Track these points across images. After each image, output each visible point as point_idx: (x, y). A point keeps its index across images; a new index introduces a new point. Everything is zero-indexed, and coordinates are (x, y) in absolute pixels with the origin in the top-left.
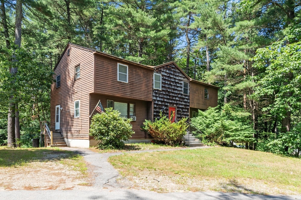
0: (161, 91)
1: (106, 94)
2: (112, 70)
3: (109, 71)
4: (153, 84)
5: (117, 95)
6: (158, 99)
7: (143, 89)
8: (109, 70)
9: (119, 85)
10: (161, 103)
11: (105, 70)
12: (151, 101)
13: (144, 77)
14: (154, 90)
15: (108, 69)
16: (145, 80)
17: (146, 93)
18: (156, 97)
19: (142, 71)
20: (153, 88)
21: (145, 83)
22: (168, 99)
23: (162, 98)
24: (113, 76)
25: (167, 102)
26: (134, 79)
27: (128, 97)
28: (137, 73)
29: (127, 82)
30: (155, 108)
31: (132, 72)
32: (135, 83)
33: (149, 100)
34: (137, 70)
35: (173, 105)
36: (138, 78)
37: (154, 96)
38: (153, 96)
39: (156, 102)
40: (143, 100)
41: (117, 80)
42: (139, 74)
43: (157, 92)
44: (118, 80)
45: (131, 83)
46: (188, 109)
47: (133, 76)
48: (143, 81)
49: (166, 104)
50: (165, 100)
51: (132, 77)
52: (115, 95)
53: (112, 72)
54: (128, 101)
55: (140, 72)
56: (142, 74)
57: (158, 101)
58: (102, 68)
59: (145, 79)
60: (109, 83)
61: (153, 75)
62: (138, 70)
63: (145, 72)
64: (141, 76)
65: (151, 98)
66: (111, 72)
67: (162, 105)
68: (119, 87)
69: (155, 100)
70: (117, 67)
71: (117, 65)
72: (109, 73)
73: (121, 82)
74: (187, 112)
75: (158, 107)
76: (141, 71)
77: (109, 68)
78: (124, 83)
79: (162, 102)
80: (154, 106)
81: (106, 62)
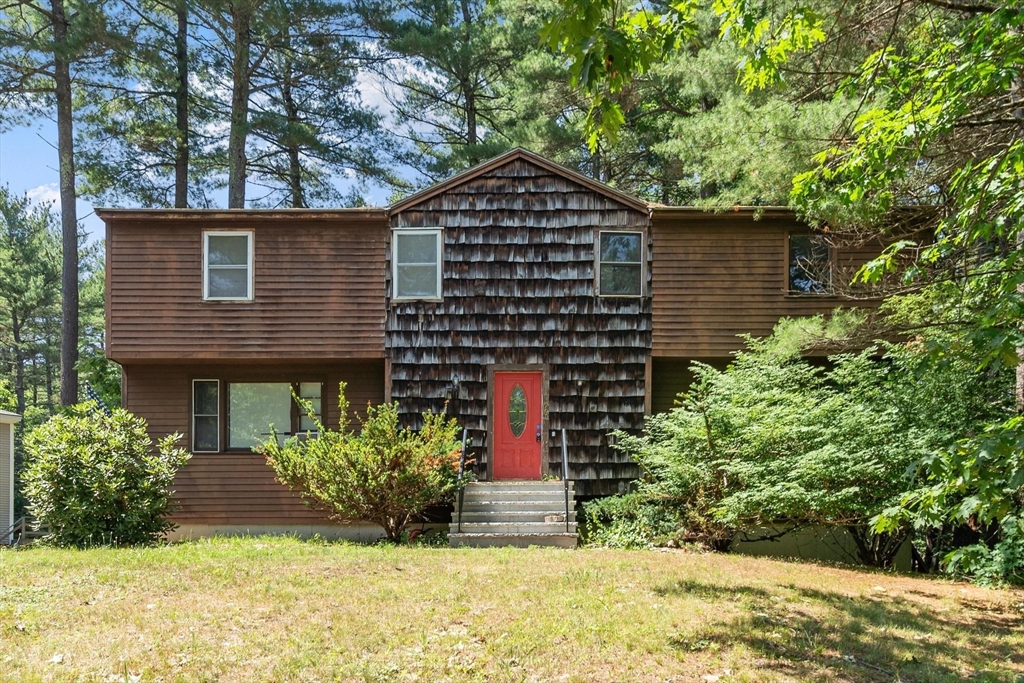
0: (438, 305)
1: (154, 356)
2: (178, 265)
3: (169, 272)
4: (389, 282)
5: (201, 356)
6: (421, 342)
7: (330, 314)
8: (168, 265)
9: (209, 314)
10: (435, 360)
11: (149, 272)
12: (379, 356)
13: (339, 259)
14: (391, 309)
15: (162, 265)
16: (343, 272)
17: (349, 328)
18: (408, 334)
19: (326, 239)
20: (388, 299)
21: (344, 287)
22: (485, 335)
23: (445, 334)
24: (185, 286)
25: (480, 352)
26: (286, 279)
27: (255, 356)
28: (299, 252)
29: (250, 297)
30: (399, 385)
31: (274, 252)
32: (289, 293)
33: (364, 356)
34: (299, 239)
35: (523, 361)
36: (305, 272)
37: (398, 333)
38: (389, 333)
39: (409, 359)
40: (332, 356)
41: (201, 297)
42: (312, 252)
43: (411, 315)
44: (206, 297)
45: (269, 298)
46: (642, 367)
47: (279, 265)
48: (333, 280)
49: (474, 360)
50: (467, 343)
51: (273, 272)
52: (194, 356)
53: (178, 272)
54: (293, 372)
55: (316, 245)
56: (326, 252)
57: (419, 352)
58: (136, 265)
59: (344, 266)
60: (165, 314)
61: (389, 244)
62: (303, 239)
63: (344, 236)
64: (324, 258)
65: (380, 345)
66: (174, 272)
67: (446, 368)
68: (208, 324)
69: (400, 351)
70: (200, 249)
71: (200, 242)
72: (169, 279)
73: (218, 303)
74: (630, 384)
75: (417, 378)
76: (321, 236)
77: (165, 258)
78: (232, 304)
79: (442, 352)
80: (394, 377)
81: (155, 238)
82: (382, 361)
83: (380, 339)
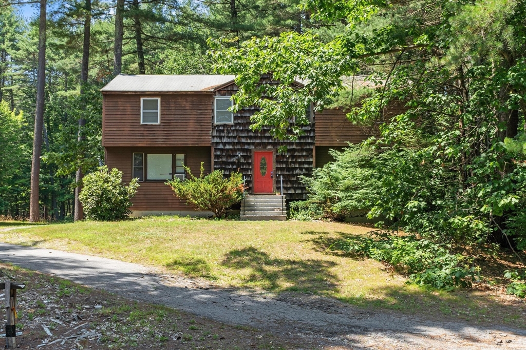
0: (232, 126)
1: (121, 145)
2: (131, 110)
3: (127, 113)
4: (213, 117)
5: (140, 145)
6: (225, 140)
7: (190, 129)
8: (127, 111)
9: (143, 129)
10: (231, 147)
11: (120, 113)
12: (209, 145)
13: (194, 108)
14: (214, 127)
15: (124, 111)
16: (195, 113)
17: (197, 135)
18: (220, 137)
19: (188, 101)
20: (213, 124)
21: (195, 119)
22: (250, 137)
23: (235, 137)
24: (133, 119)
25: (249, 144)
26: (173, 116)
27: (160, 145)
28: (178, 106)
29: (159, 123)
30: (217, 157)
31: (168, 106)
32: (174, 121)
33: (203, 145)
34: (178, 101)
35: (265, 147)
36: (180, 113)
37: (216, 136)
38: (213, 137)
39: (221, 146)
40: (191, 145)
41: (140, 123)
42: (183, 105)
43: (221, 130)
44: (141, 123)
45: (166, 123)
46: (312, 150)
47: (170, 111)
48: (191, 116)
49: (246, 147)
50: (243, 140)
51: (168, 113)
52: (137, 145)
53: (131, 113)
54: (173, 150)
55: (185, 103)
56: (188, 105)
57: (224, 144)
58: (114, 111)
59: (195, 111)
60: (125, 129)
61: (213, 102)
62: (180, 101)
63: (195, 100)
64: (187, 108)
65: (209, 141)
66: (129, 113)
67: (235, 150)
68: (142, 133)
69: (217, 143)
70: (139, 104)
71: (139, 102)
72: (127, 116)
73: (146, 125)
74: (307, 156)
75: (224, 154)
76: (186, 100)
77: (126, 108)
78: (152, 125)
79: (233, 144)
80: (215, 154)
81: (122, 100)
82: (210, 148)
83: (209, 139)
